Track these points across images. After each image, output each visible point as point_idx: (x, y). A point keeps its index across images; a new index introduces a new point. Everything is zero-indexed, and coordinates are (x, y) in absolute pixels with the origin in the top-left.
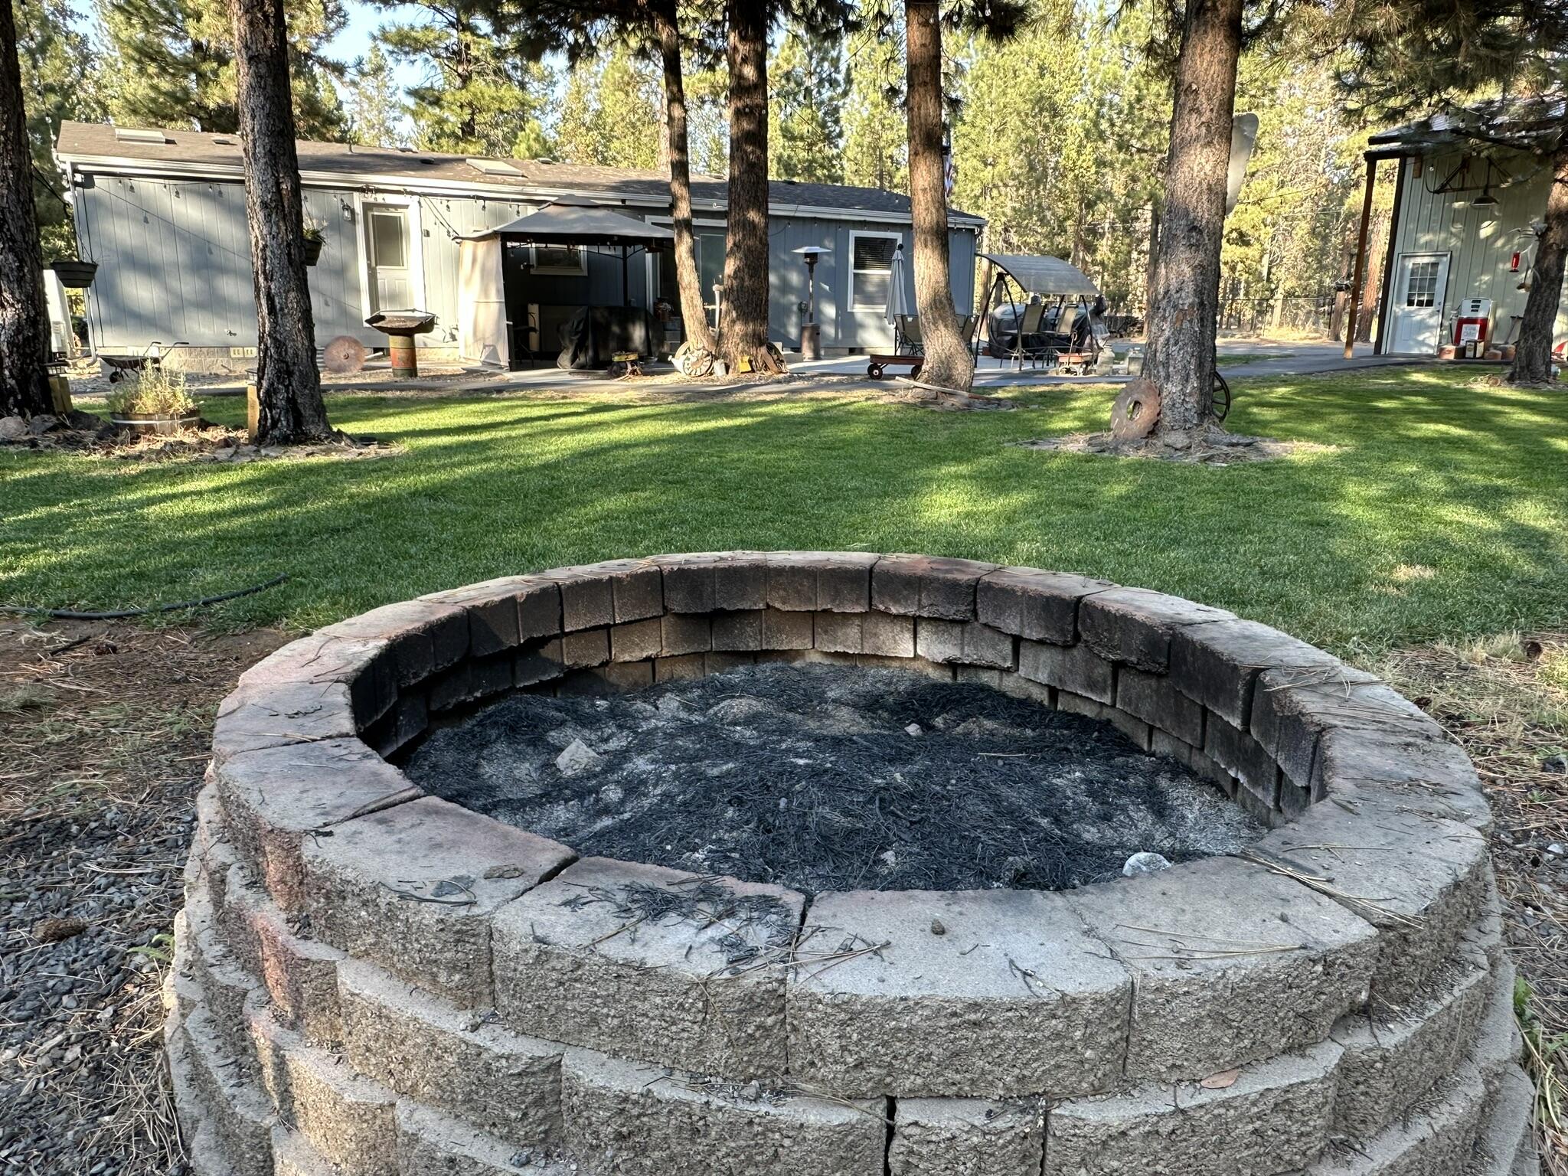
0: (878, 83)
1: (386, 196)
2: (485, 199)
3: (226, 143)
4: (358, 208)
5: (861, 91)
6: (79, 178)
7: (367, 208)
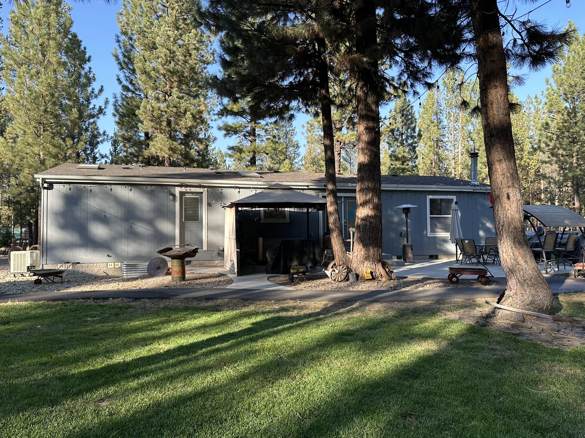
0: (432, 138)
1: (192, 188)
2: (240, 188)
3: (128, 168)
4: (177, 195)
5: (424, 142)
6: (46, 185)
7: (182, 194)
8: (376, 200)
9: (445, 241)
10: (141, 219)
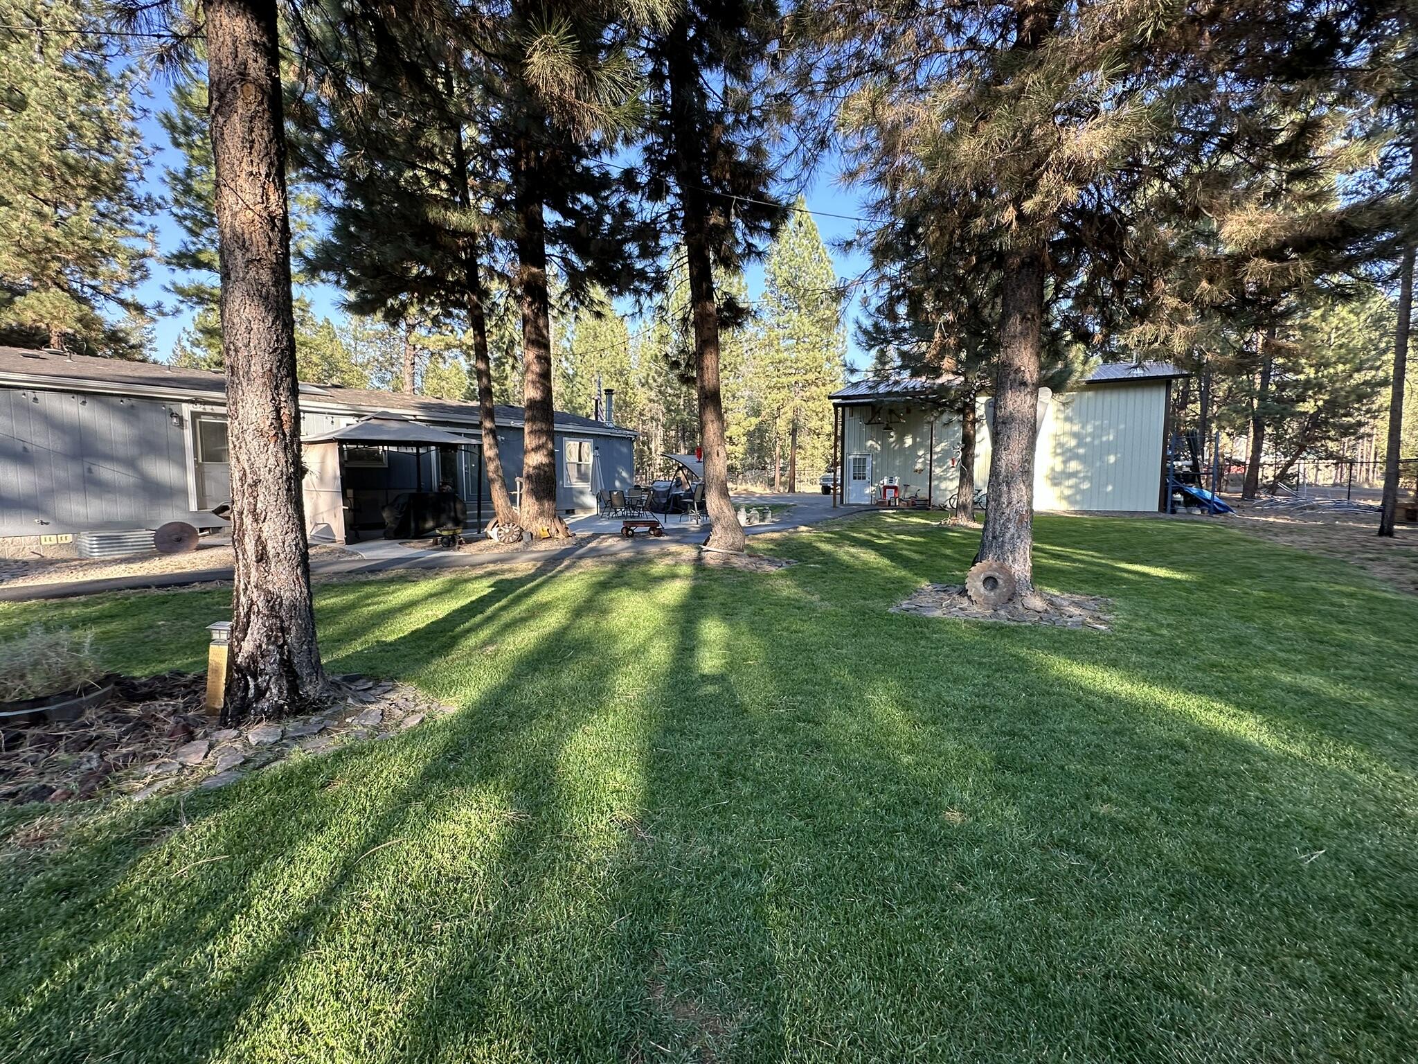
1: (211, 406)
4: (187, 417)
7: (195, 415)
8: (550, 446)
9: (582, 492)
10: (110, 458)
